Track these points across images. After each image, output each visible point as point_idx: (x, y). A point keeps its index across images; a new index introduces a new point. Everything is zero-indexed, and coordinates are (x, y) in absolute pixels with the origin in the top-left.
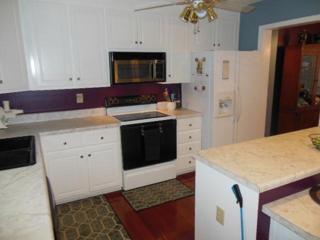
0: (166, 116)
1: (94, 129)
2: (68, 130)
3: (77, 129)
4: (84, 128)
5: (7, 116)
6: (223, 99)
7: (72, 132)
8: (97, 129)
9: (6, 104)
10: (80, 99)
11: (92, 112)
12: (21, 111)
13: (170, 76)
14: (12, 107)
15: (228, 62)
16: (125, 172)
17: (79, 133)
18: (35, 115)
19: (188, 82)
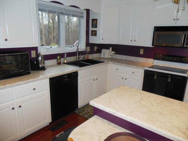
1: (130, 67)
2: (120, 64)
3: (123, 64)
7: (121, 65)
8: (132, 67)
9: (111, 48)
10: (142, 52)
11: (146, 60)
14: (112, 50)
18: (121, 56)
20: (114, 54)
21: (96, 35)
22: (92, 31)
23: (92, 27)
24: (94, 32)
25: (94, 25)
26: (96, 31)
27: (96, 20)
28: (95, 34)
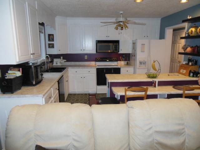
0: (117, 66)
1: (86, 68)
3: (80, 67)
4: (83, 68)
5: (62, 62)
6: (141, 61)
9: (62, 57)
10: (86, 58)
11: (90, 63)
12: (66, 60)
13: (121, 50)
14: (63, 59)
15: (144, 44)
16: (97, 86)
17: (81, 69)
19: (131, 53)
20: (65, 62)
21: (54, 48)
22: (49, 44)
23: (49, 41)
24: (51, 45)
25: (51, 39)
26: (53, 44)
27: (53, 35)
28: (52, 46)
